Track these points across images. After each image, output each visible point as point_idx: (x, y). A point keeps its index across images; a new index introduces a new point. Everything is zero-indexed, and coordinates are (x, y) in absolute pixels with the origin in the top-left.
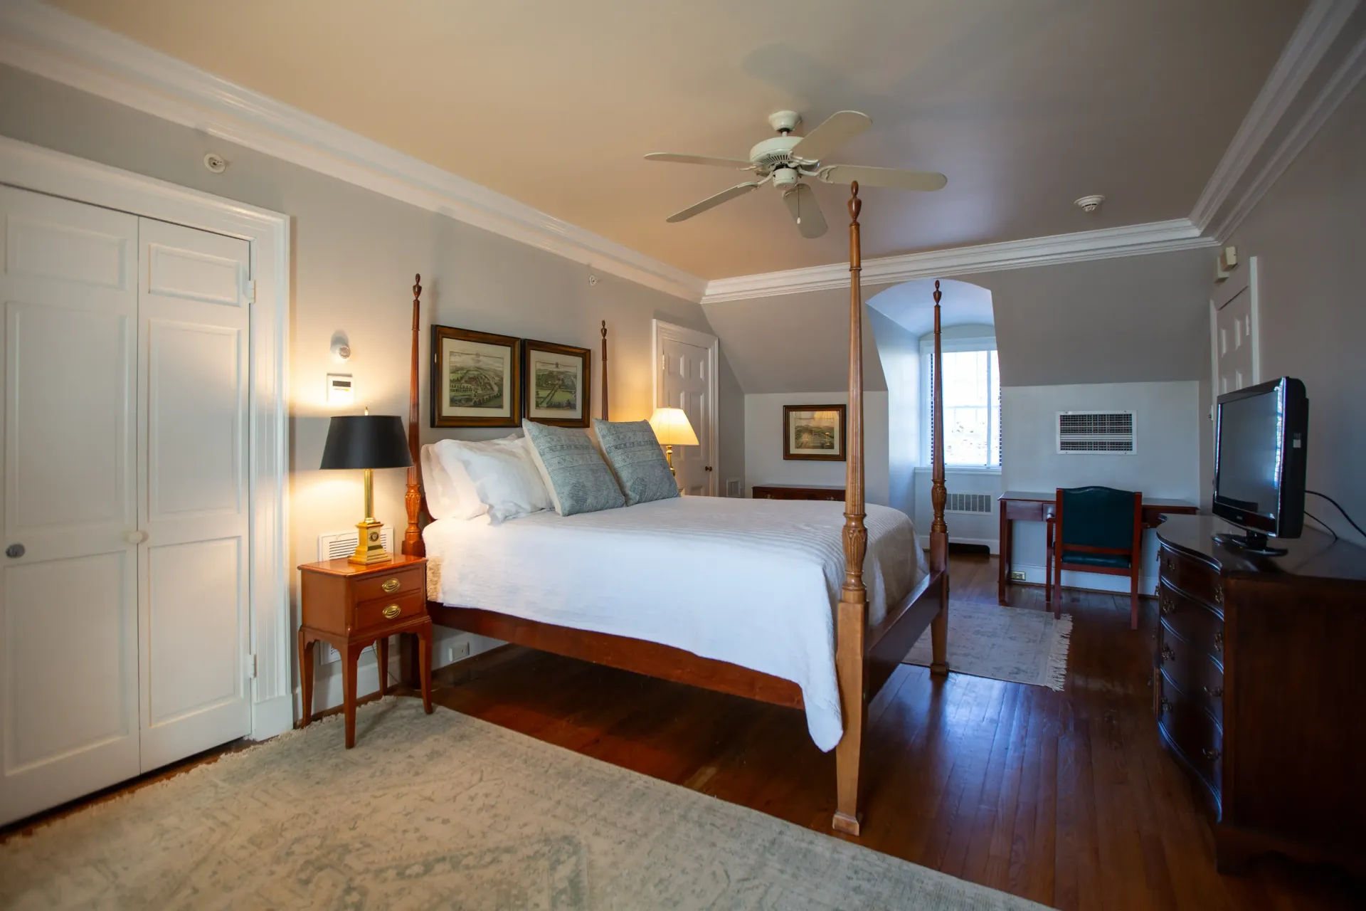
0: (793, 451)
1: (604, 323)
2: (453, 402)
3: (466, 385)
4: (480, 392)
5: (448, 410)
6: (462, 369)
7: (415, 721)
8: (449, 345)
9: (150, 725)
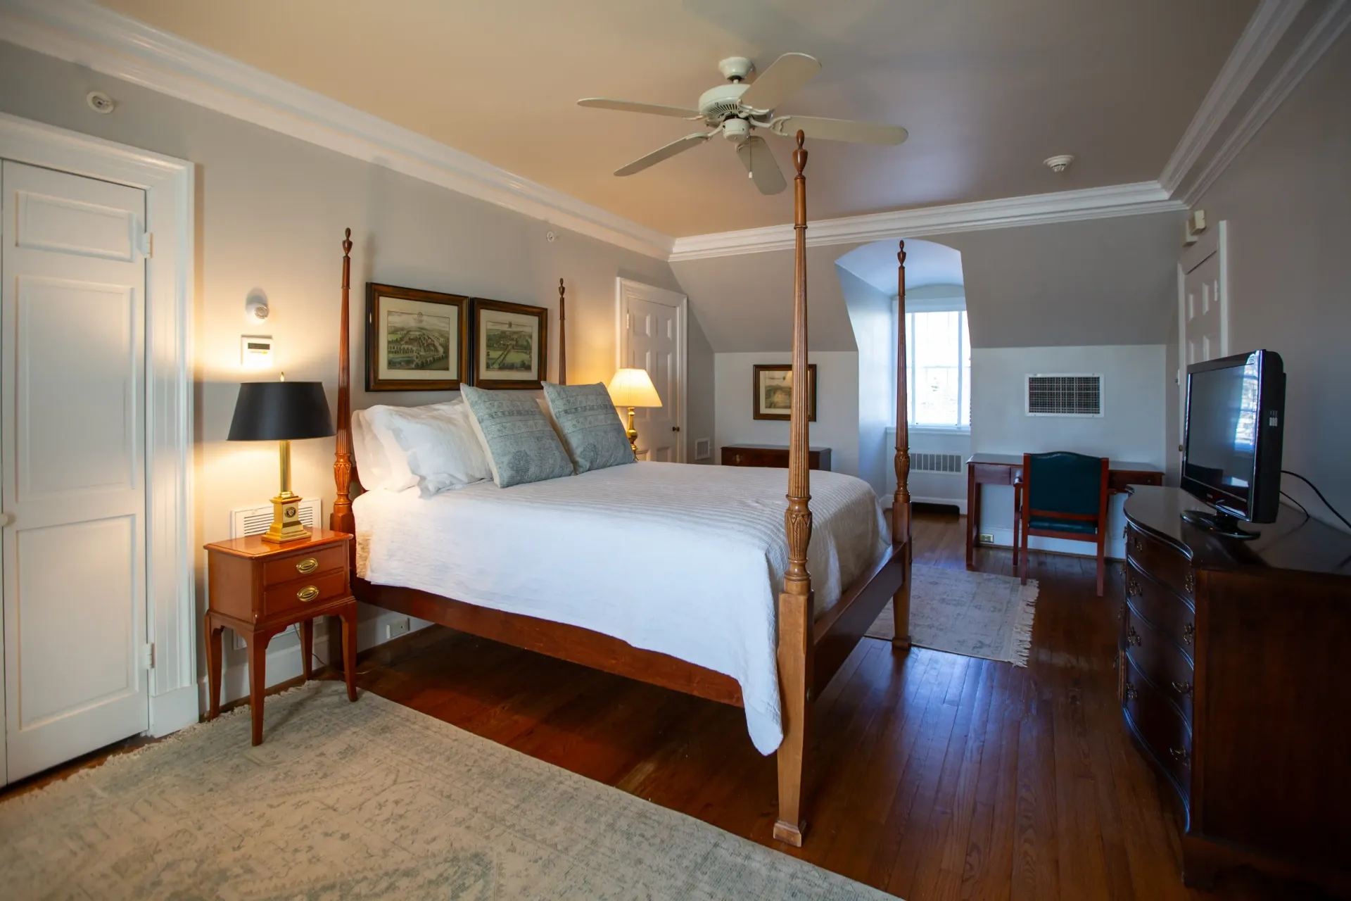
0: (763, 410)
1: (562, 281)
2: (392, 364)
3: (406, 347)
4: (422, 353)
5: (385, 373)
6: (402, 329)
7: (337, 711)
8: (385, 304)
9: (20, 728)
